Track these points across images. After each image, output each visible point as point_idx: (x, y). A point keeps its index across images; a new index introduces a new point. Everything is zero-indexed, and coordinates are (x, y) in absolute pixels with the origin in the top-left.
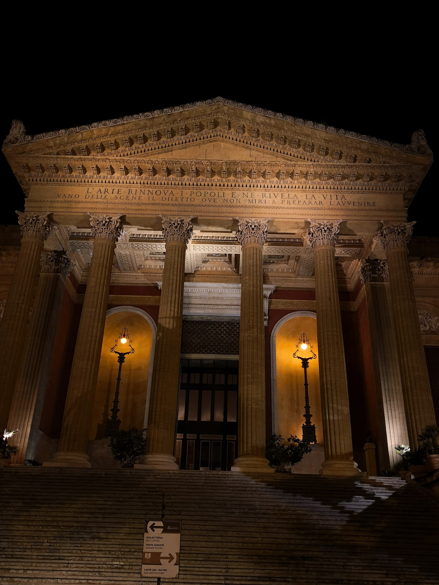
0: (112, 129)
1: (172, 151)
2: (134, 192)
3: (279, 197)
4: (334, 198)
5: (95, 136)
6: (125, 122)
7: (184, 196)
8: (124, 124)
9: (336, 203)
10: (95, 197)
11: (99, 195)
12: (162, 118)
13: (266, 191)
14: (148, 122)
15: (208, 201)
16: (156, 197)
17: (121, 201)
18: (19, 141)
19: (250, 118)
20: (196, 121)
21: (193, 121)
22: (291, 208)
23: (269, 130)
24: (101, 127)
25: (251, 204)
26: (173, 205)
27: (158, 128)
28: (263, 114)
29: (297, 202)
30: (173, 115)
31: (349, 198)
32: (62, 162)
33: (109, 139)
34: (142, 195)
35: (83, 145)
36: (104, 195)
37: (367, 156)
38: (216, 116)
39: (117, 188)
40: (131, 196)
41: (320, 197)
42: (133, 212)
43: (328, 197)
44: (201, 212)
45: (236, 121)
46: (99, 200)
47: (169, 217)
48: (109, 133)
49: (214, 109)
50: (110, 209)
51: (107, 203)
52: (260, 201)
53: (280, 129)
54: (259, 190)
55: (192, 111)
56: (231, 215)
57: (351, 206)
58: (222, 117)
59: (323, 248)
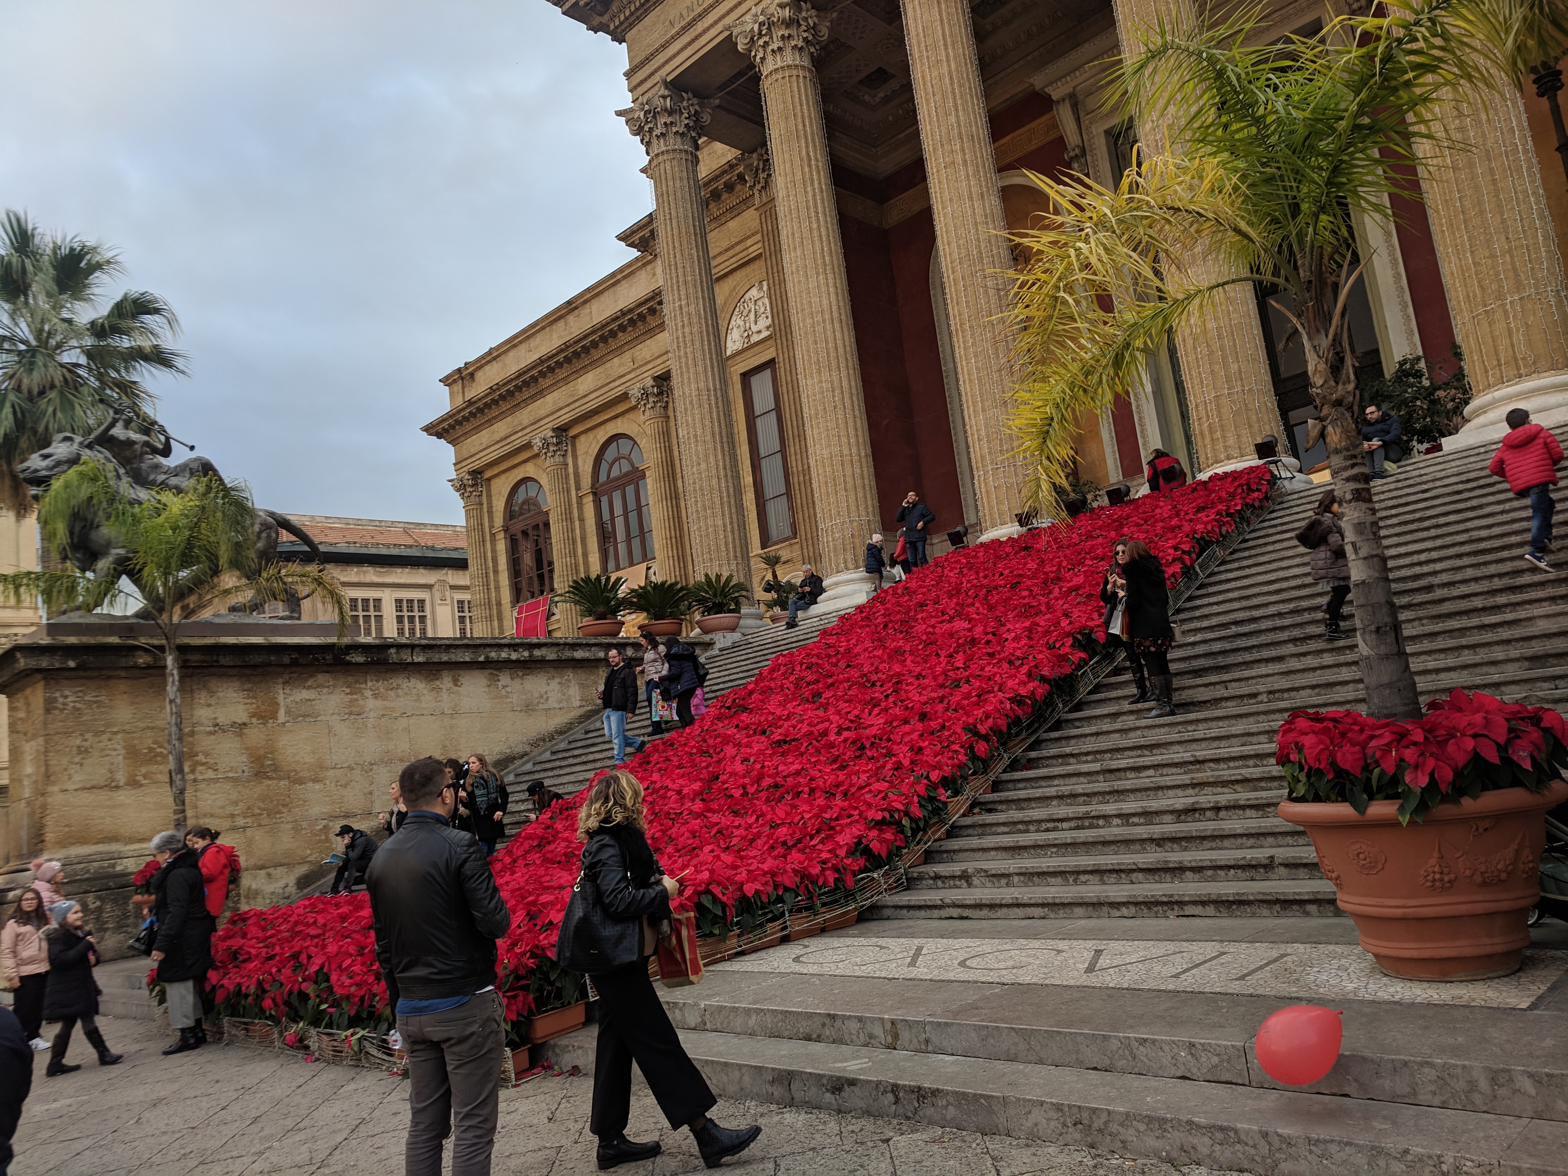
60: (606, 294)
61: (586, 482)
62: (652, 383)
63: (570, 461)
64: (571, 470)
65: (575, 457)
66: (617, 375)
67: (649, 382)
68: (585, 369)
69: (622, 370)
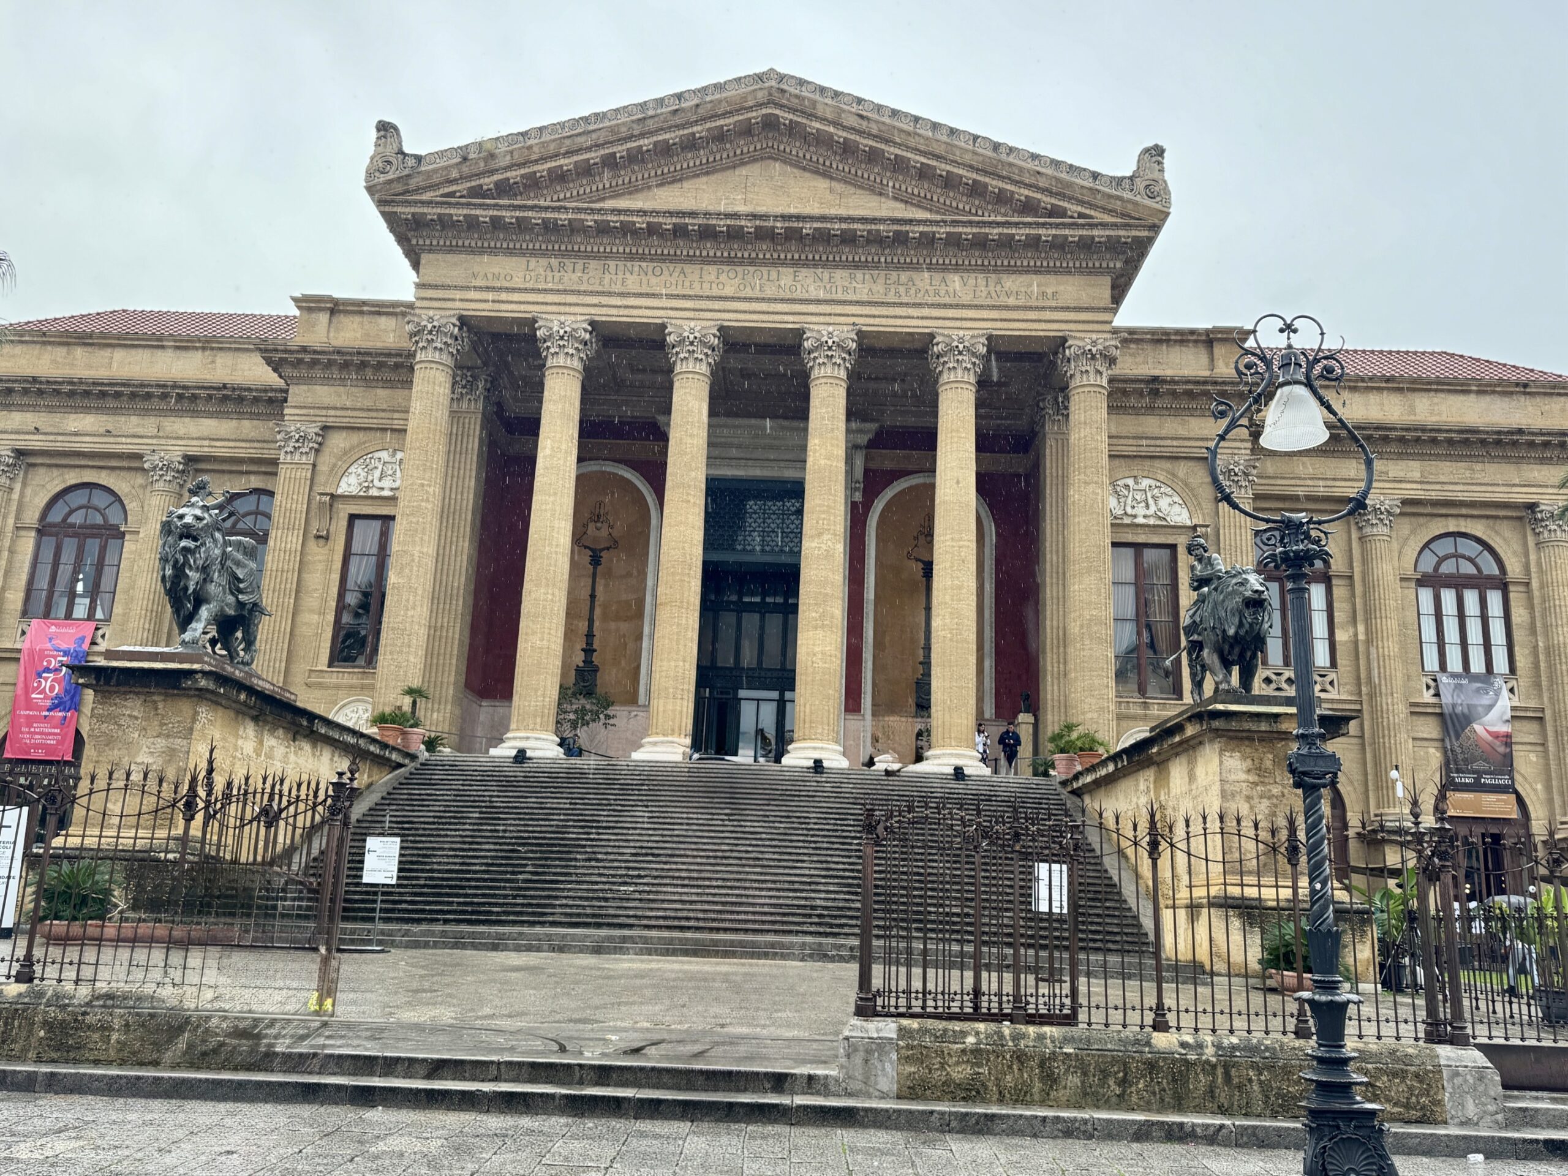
0: (568, 142)
1: (681, 180)
2: (612, 269)
3: (881, 280)
4: (981, 284)
5: (534, 157)
6: (591, 128)
7: (706, 279)
8: (590, 131)
9: (984, 294)
10: (542, 279)
11: (550, 274)
12: (663, 118)
13: (857, 267)
14: (635, 126)
15: (748, 289)
16: (654, 280)
17: (590, 288)
18: (394, 169)
19: (829, 116)
20: (727, 121)
21: (722, 122)
22: (901, 304)
23: (865, 141)
24: (546, 137)
25: (828, 297)
26: (685, 297)
27: (655, 139)
28: (855, 108)
29: (912, 291)
30: (682, 110)
31: (1011, 282)
32: (478, 212)
33: (562, 162)
34: (628, 275)
35: (514, 175)
36: (557, 275)
37: (1047, 200)
38: (764, 111)
39: (581, 262)
40: (607, 277)
41: (955, 281)
42: (614, 311)
43: (972, 281)
44: (736, 311)
45: (804, 121)
46: (550, 286)
47: (678, 322)
48: (563, 150)
49: (761, 96)
50: (570, 305)
51: (565, 292)
52: (845, 289)
53: (887, 141)
54: (844, 267)
55: (720, 101)
56: (791, 318)
57: (1011, 301)
58: (777, 112)
59: (954, 385)
60: (140, 351)
61: (32, 516)
62: (180, 458)
63: (18, 487)
64: (15, 496)
65: (24, 484)
66: (131, 431)
67: (177, 457)
68: (87, 410)
69: (140, 431)
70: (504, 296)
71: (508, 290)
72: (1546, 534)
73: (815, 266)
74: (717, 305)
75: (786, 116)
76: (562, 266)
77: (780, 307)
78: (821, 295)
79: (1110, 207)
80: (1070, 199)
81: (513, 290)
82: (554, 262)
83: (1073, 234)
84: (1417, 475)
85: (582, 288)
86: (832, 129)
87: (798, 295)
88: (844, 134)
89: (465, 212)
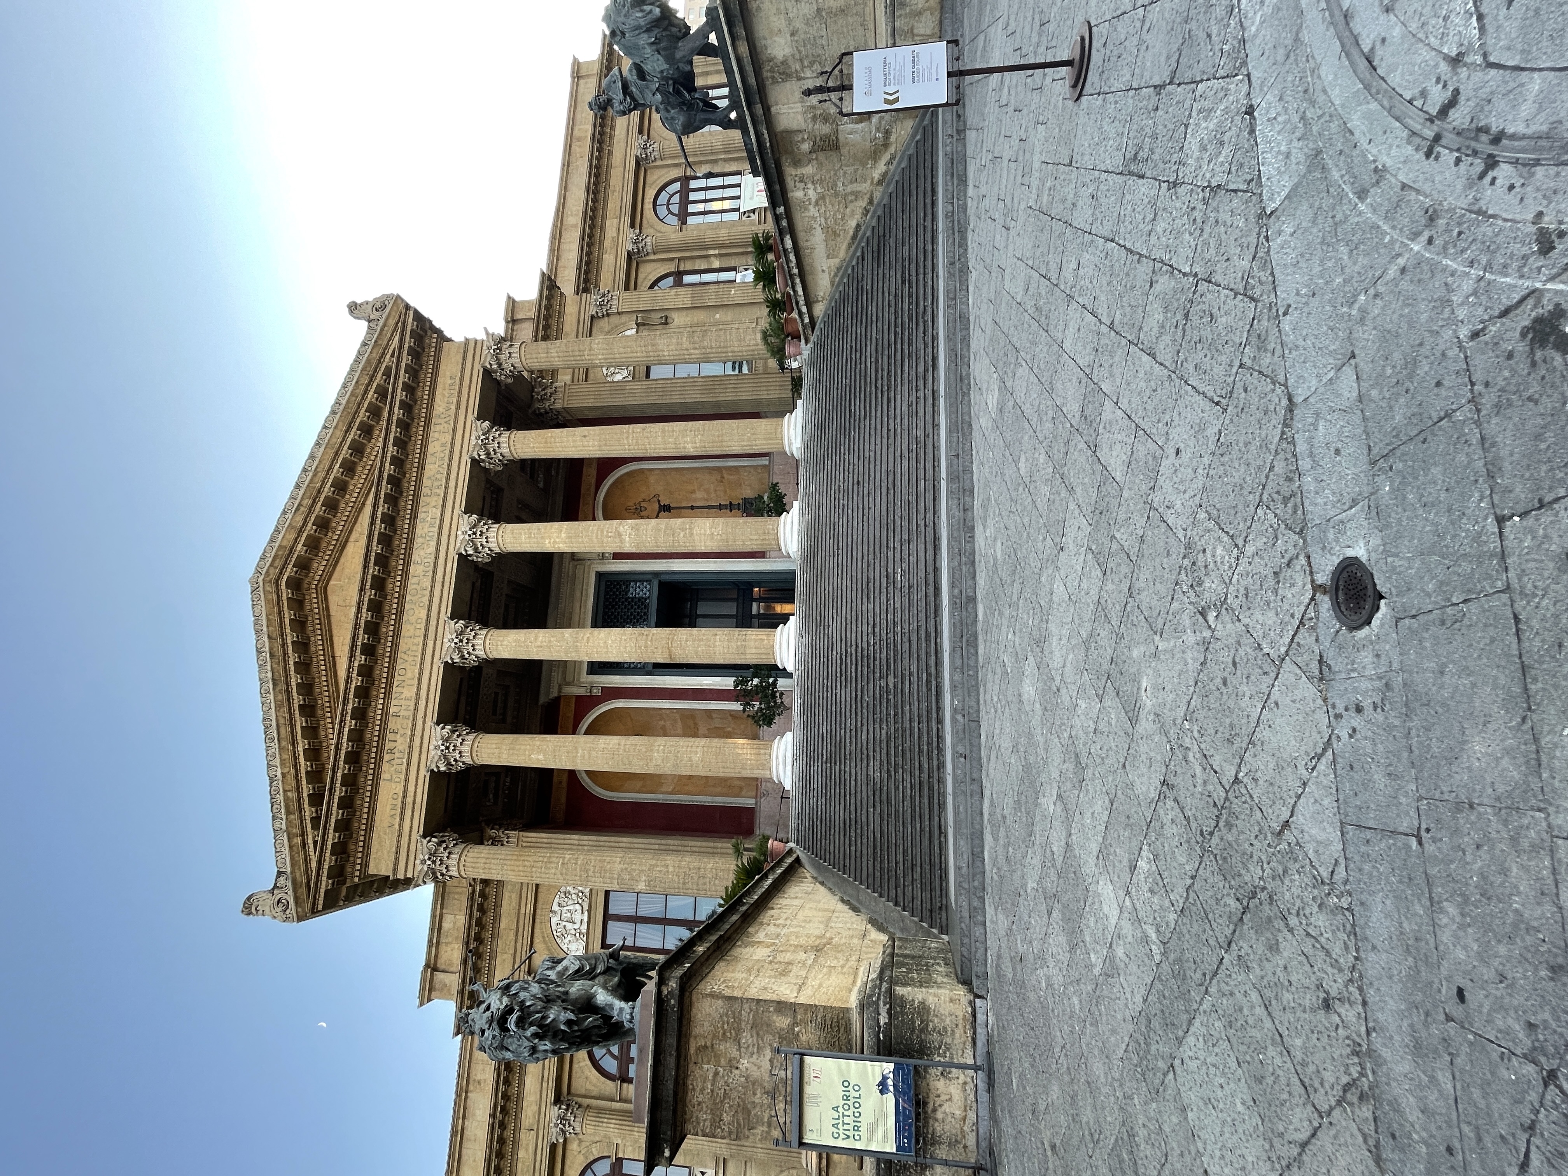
0: (284, 743)
1: (334, 657)
2: (396, 708)
3: (427, 499)
4: (438, 428)
5: (293, 771)
6: (274, 723)
7: (411, 633)
8: (278, 725)
9: (446, 426)
10: (399, 767)
11: (397, 761)
12: (275, 666)
13: (416, 517)
14: (278, 688)
15: (423, 599)
16: (409, 675)
17: (410, 726)
18: (285, 896)
19: (293, 536)
20: (287, 615)
21: (287, 621)
22: (447, 483)
23: (317, 509)
24: (277, 762)
25: (435, 538)
26: (424, 649)
27: (292, 673)
28: (289, 516)
29: (438, 476)
30: (271, 649)
31: (440, 407)
32: (333, 820)
33: (301, 749)
34: (403, 696)
35: (306, 789)
36: (397, 755)
37: (379, 379)
38: (283, 587)
39: (389, 736)
40: (402, 713)
41: (434, 447)
42: (430, 706)
43: (436, 435)
44: (440, 607)
45: (295, 556)
46: (405, 760)
47: (444, 653)
48: (290, 748)
49: (271, 588)
50: (421, 743)
51: (411, 747)
52: (432, 525)
53: (319, 492)
54: (414, 526)
55: (268, 619)
56: (449, 565)
57: (453, 407)
58: (285, 577)
59: (512, 443)
62: (556, 1108)
67: (555, 1111)
70: (410, 800)
71: (404, 797)
72: (655, 153)
73: (411, 548)
74: (433, 623)
75: (289, 571)
76: (391, 752)
77: (440, 574)
78: (433, 543)
79: (389, 335)
80: (379, 362)
81: (405, 791)
82: (387, 757)
83: (406, 359)
84: (616, 221)
85: (409, 733)
86: (305, 535)
87: (431, 561)
88: (310, 525)
89: (331, 831)
